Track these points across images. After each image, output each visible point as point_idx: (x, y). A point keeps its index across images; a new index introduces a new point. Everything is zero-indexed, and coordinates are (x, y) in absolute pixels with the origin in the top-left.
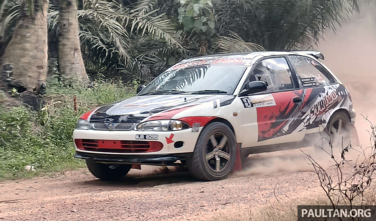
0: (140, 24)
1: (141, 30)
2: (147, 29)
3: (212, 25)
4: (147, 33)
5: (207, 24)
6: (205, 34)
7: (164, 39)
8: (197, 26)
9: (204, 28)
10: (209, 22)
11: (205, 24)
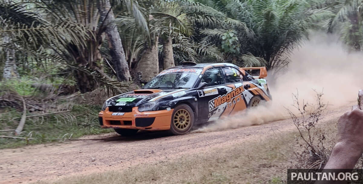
0: (203, 50)
1: (203, 53)
2: (206, 52)
3: (238, 49)
4: (206, 54)
5: (236, 49)
6: (235, 54)
7: (215, 57)
8: (231, 50)
9: (234, 51)
10: (237, 48)
11: (235, 49)
